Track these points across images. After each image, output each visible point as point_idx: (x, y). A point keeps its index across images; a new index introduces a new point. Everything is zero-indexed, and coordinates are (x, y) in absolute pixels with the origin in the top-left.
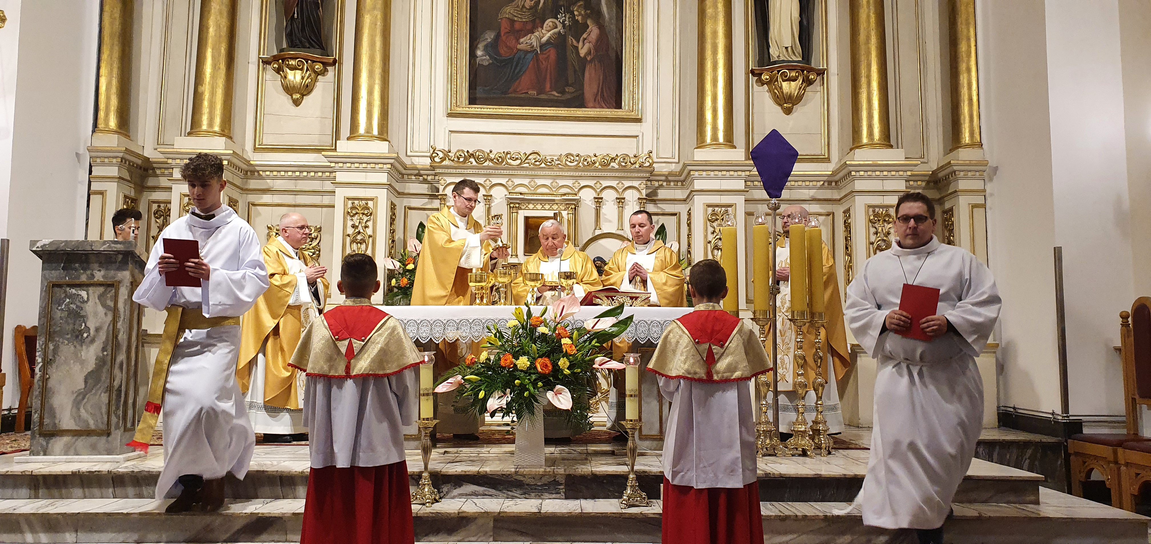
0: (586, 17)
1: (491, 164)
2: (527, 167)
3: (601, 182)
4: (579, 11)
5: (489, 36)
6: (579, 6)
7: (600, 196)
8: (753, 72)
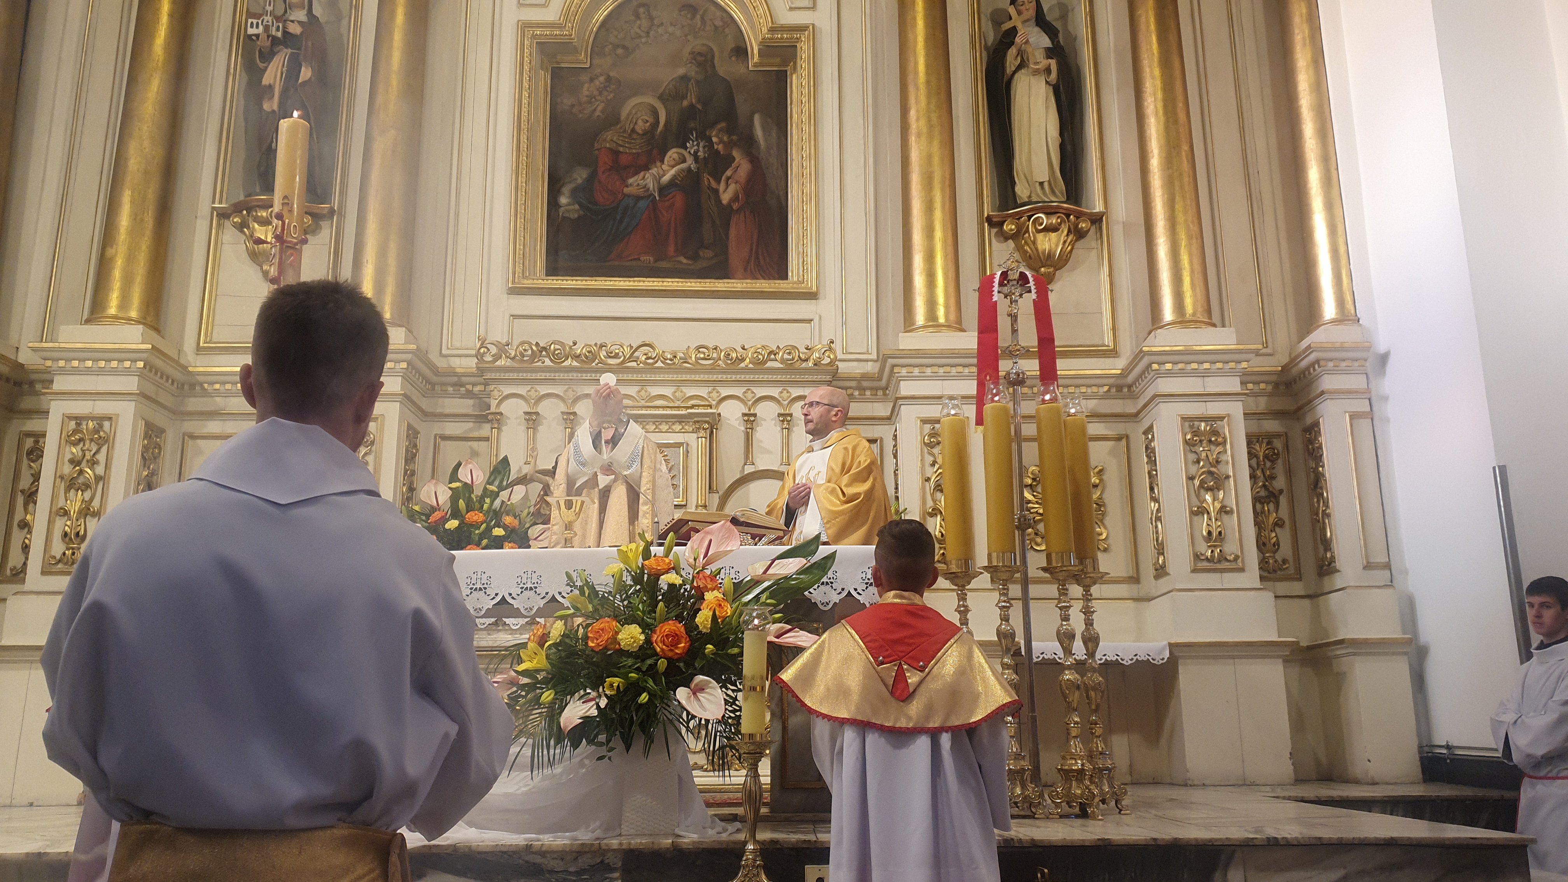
0: (730, 145)
1: (575, 363)
2: (633, 368)
3: (754, 390)
4: (720, 136)
5: (580, 175)
6: (720, 130)
7: (752, 412)
8: (989, 219)
